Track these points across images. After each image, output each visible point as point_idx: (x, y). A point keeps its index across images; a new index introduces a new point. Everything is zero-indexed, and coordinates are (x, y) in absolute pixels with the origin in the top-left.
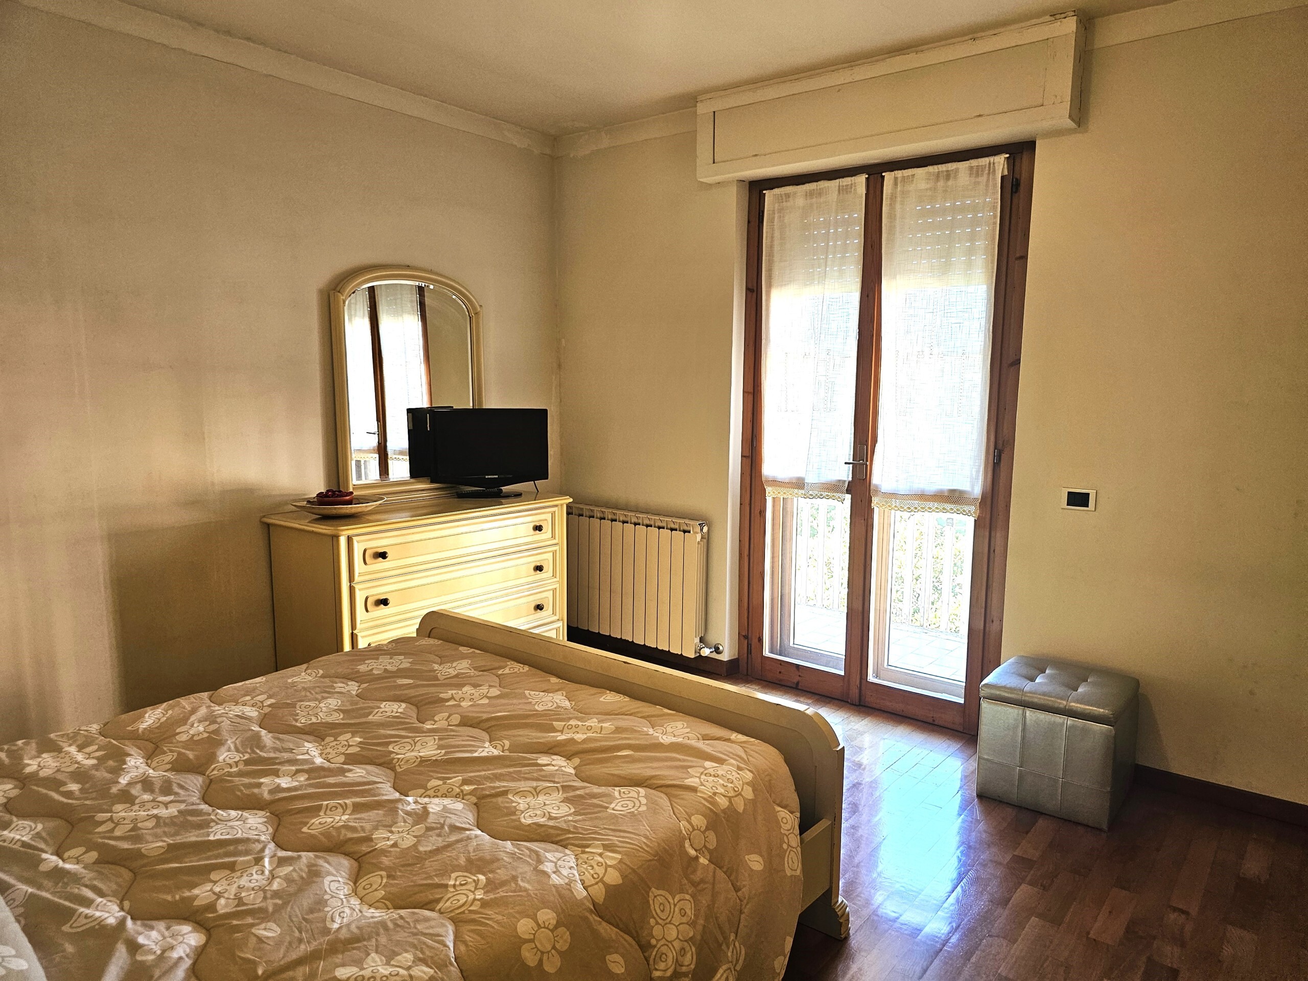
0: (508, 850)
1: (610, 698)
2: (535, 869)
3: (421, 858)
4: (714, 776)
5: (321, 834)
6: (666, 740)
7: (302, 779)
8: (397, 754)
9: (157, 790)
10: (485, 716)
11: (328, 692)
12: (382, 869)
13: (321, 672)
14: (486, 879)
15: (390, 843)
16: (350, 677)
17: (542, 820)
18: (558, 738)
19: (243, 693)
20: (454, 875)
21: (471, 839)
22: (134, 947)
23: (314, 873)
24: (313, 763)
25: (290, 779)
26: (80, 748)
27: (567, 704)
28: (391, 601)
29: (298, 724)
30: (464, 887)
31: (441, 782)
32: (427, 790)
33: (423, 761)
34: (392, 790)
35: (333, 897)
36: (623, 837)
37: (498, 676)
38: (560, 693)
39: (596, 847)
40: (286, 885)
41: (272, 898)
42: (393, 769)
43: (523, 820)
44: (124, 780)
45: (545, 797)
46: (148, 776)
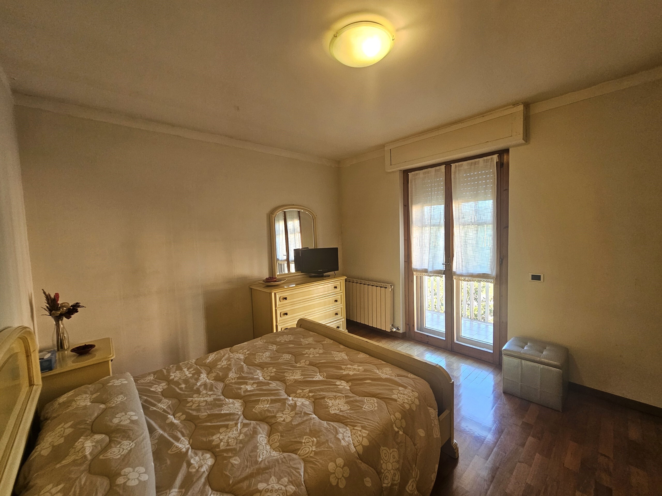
0: (325, 426)
1: (362, 356)
2: (335, 436)
3: (294, 427)
4: (403, 394)
5: (259, 413)
6: (384, 376)
7: (255, 386)
8: (287, 377)
9: (208, 389)
10: (318, 362)
11: (267, 349)
12: (279, 432)
13: (265, 341)
14: (317, 440)
15: (282, 419)
16: (274, 343)
17: (337, 412)
18: (344, 373)
19: (240, 348)
20: (305, 437)
21: (311, 419)
22: (189, 465)
23: (255, 432)
24: (259, 379)
25: (251, 386)
26: (188, 369)
27: (346, 357)
28: (288, 314)
29: (256, 362)
30: (308, 444)
31: (301, 391)
32: (297, 394)
33: (296, 381)
34: (284, 393)
35: (260, 444)
36: (369, 423)
37: (322, 344)
38: (344, 352)
39: (359, 427)
40: (244, 437)
41: (239, 444)
42: (285, 383)
43: (331, 411)
44: (198, 384)
45: (339, 401)
46: (206, 383)
